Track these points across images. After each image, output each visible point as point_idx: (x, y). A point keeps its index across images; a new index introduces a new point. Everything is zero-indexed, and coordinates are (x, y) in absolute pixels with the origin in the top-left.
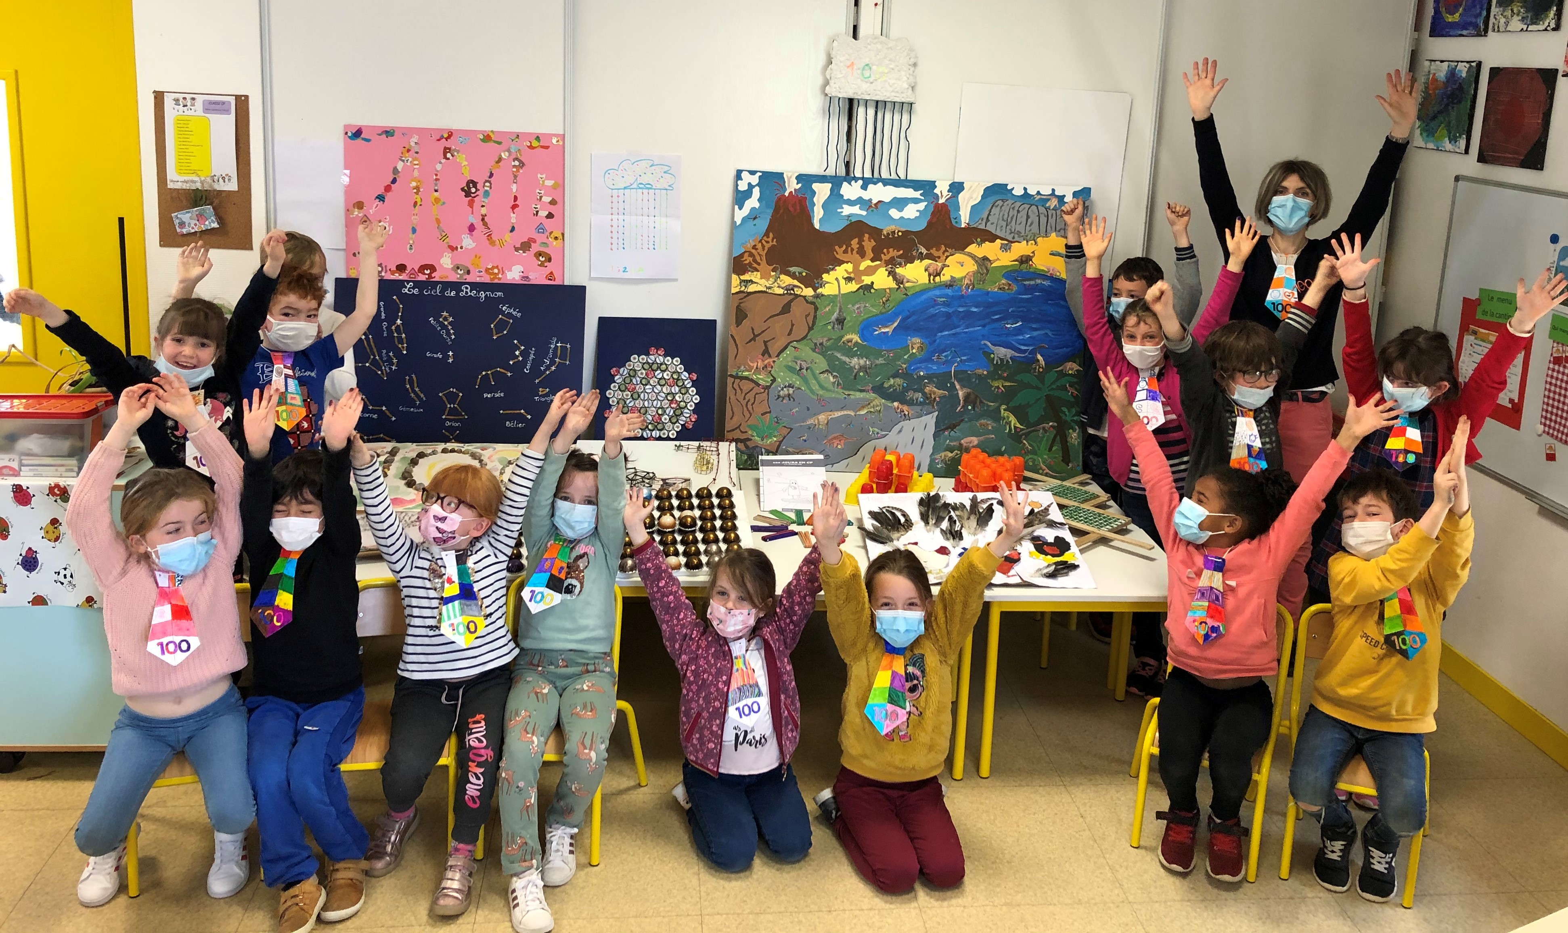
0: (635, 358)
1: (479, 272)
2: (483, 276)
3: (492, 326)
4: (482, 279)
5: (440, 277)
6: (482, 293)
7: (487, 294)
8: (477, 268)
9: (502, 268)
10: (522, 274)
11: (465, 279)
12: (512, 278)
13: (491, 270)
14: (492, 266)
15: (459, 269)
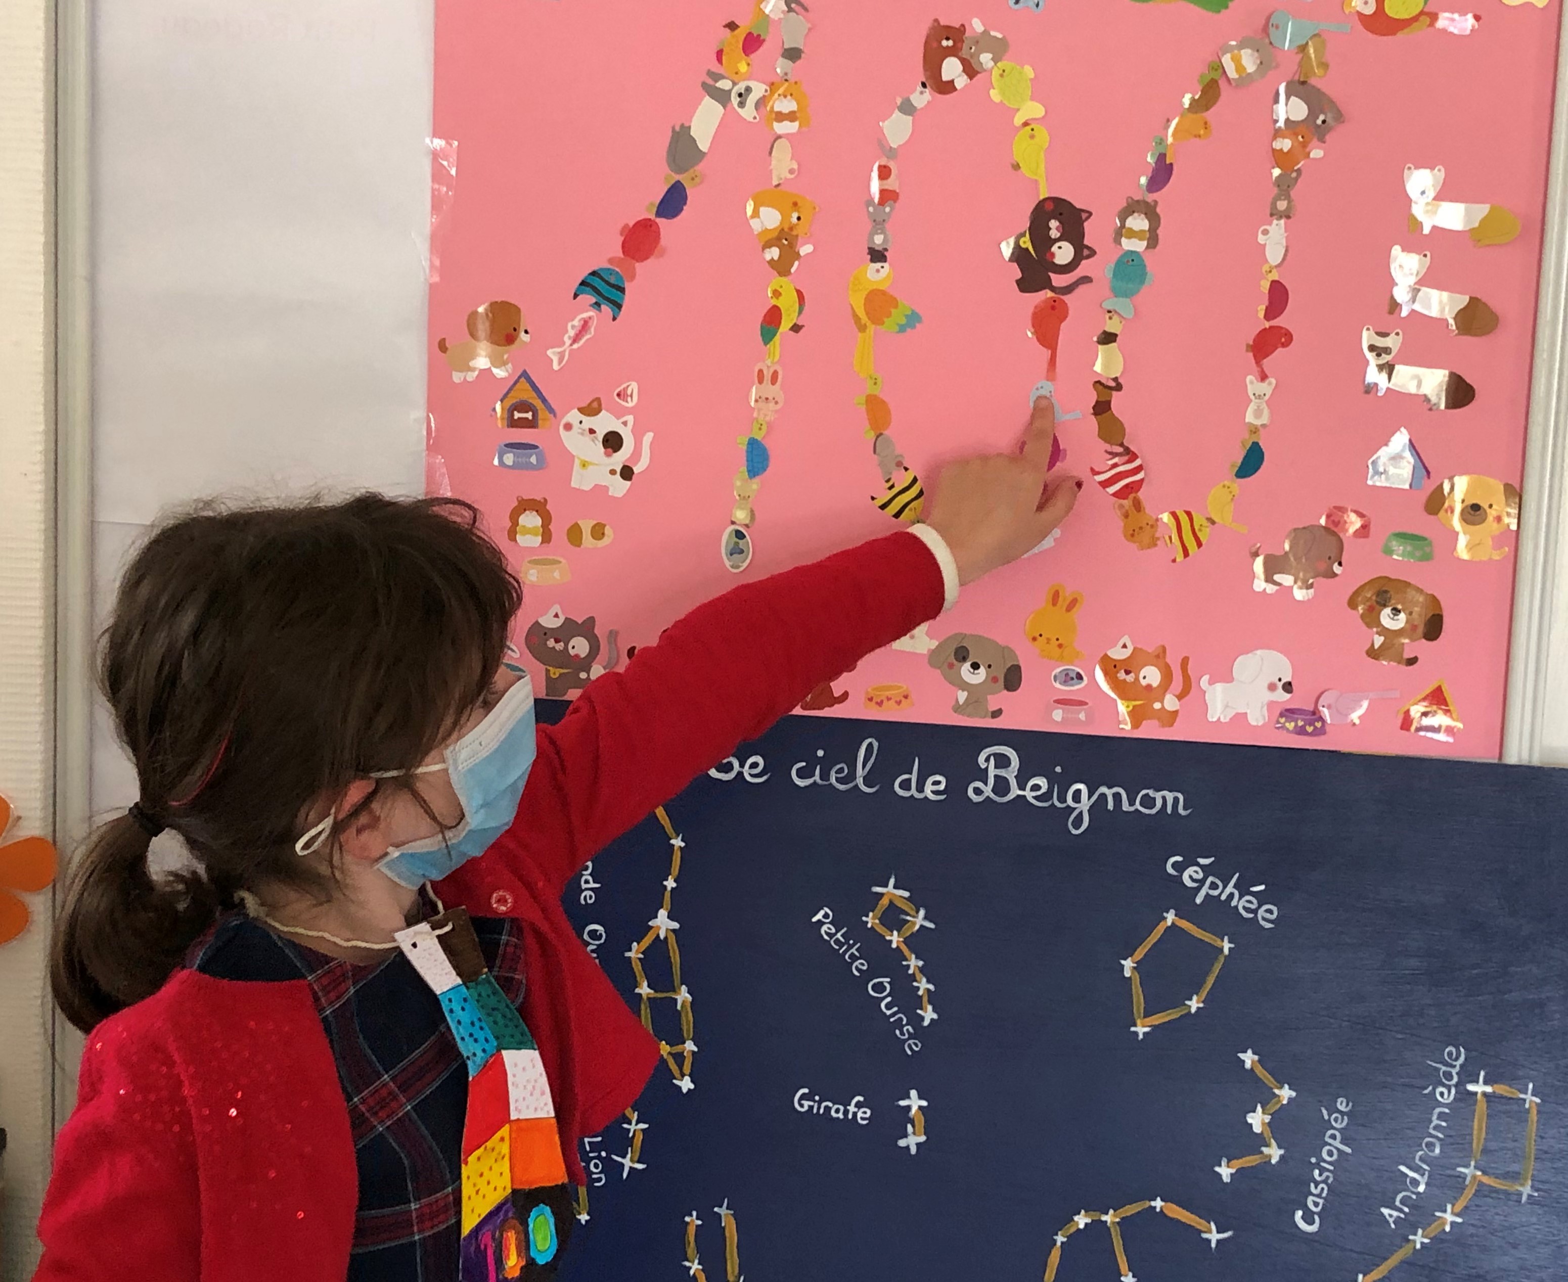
1: (1065, 683)
2: (1082, 703)
3: (1128, 965)
4: (1082, 716)
5: (871, 699)
6: (1078, 793)
7: (1103, 796)
8: (1061, 660)
9: (1185, 662)
10: (1282, 696)
11: (997, 714)
12: (1230, 714)
13: (1127, 672)
14: (1135, 649)
15: (964, 659)
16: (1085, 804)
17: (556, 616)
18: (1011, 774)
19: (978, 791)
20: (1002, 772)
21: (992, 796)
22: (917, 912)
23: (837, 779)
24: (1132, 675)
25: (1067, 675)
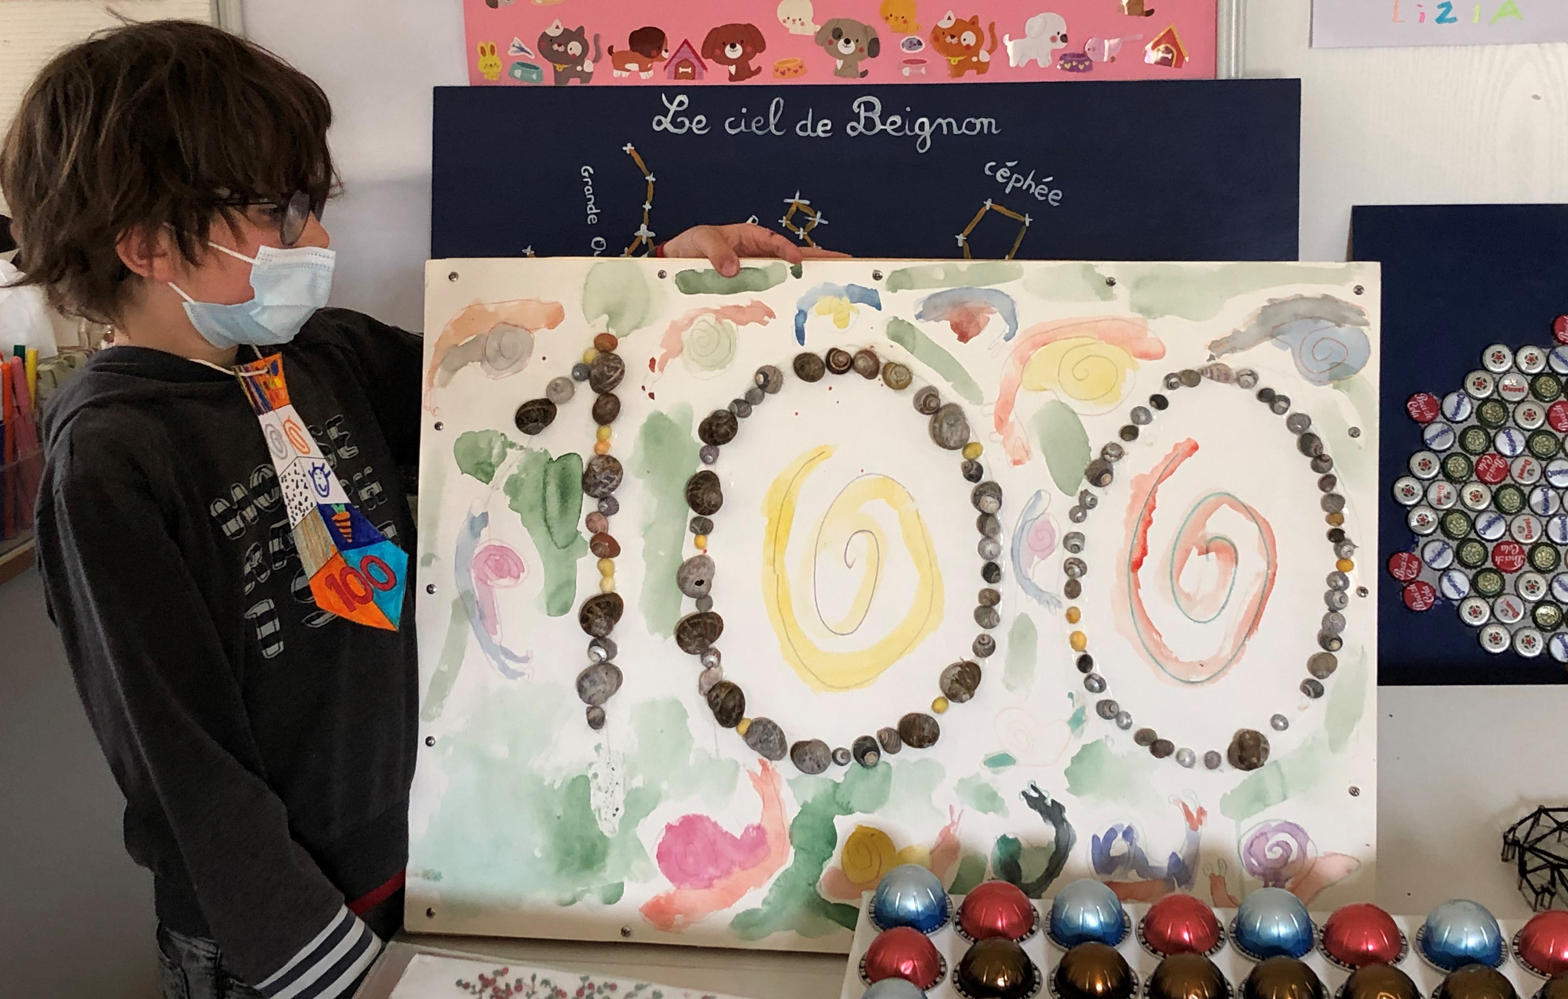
0: (1498, 358)
1: (910, 48)
2: (923, 62)
3: (961, 238)
4: (923, 71)
5: (777, 71)
6: (923, 123)
7: (940, 125)
8: (905, 33)
9: (992, 27)
10: (1061, 45)
11: (864, 74)
12: (1025, 61)
13: (953, 37)
14: (957, 20)
15: (839, 37)
16: (928, 131)
17: (557, 27)
18: (876, 115)
19: (853, 129)
20: (870, 114)
21: (863, 130)
22: (816, 213)
23: (757, 128)
24: (956, 38)
25: (911, 42)
